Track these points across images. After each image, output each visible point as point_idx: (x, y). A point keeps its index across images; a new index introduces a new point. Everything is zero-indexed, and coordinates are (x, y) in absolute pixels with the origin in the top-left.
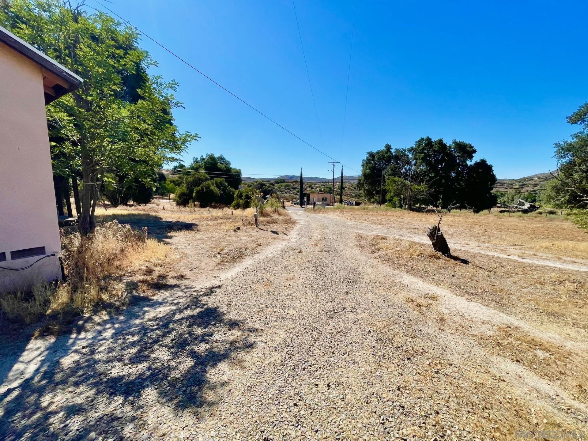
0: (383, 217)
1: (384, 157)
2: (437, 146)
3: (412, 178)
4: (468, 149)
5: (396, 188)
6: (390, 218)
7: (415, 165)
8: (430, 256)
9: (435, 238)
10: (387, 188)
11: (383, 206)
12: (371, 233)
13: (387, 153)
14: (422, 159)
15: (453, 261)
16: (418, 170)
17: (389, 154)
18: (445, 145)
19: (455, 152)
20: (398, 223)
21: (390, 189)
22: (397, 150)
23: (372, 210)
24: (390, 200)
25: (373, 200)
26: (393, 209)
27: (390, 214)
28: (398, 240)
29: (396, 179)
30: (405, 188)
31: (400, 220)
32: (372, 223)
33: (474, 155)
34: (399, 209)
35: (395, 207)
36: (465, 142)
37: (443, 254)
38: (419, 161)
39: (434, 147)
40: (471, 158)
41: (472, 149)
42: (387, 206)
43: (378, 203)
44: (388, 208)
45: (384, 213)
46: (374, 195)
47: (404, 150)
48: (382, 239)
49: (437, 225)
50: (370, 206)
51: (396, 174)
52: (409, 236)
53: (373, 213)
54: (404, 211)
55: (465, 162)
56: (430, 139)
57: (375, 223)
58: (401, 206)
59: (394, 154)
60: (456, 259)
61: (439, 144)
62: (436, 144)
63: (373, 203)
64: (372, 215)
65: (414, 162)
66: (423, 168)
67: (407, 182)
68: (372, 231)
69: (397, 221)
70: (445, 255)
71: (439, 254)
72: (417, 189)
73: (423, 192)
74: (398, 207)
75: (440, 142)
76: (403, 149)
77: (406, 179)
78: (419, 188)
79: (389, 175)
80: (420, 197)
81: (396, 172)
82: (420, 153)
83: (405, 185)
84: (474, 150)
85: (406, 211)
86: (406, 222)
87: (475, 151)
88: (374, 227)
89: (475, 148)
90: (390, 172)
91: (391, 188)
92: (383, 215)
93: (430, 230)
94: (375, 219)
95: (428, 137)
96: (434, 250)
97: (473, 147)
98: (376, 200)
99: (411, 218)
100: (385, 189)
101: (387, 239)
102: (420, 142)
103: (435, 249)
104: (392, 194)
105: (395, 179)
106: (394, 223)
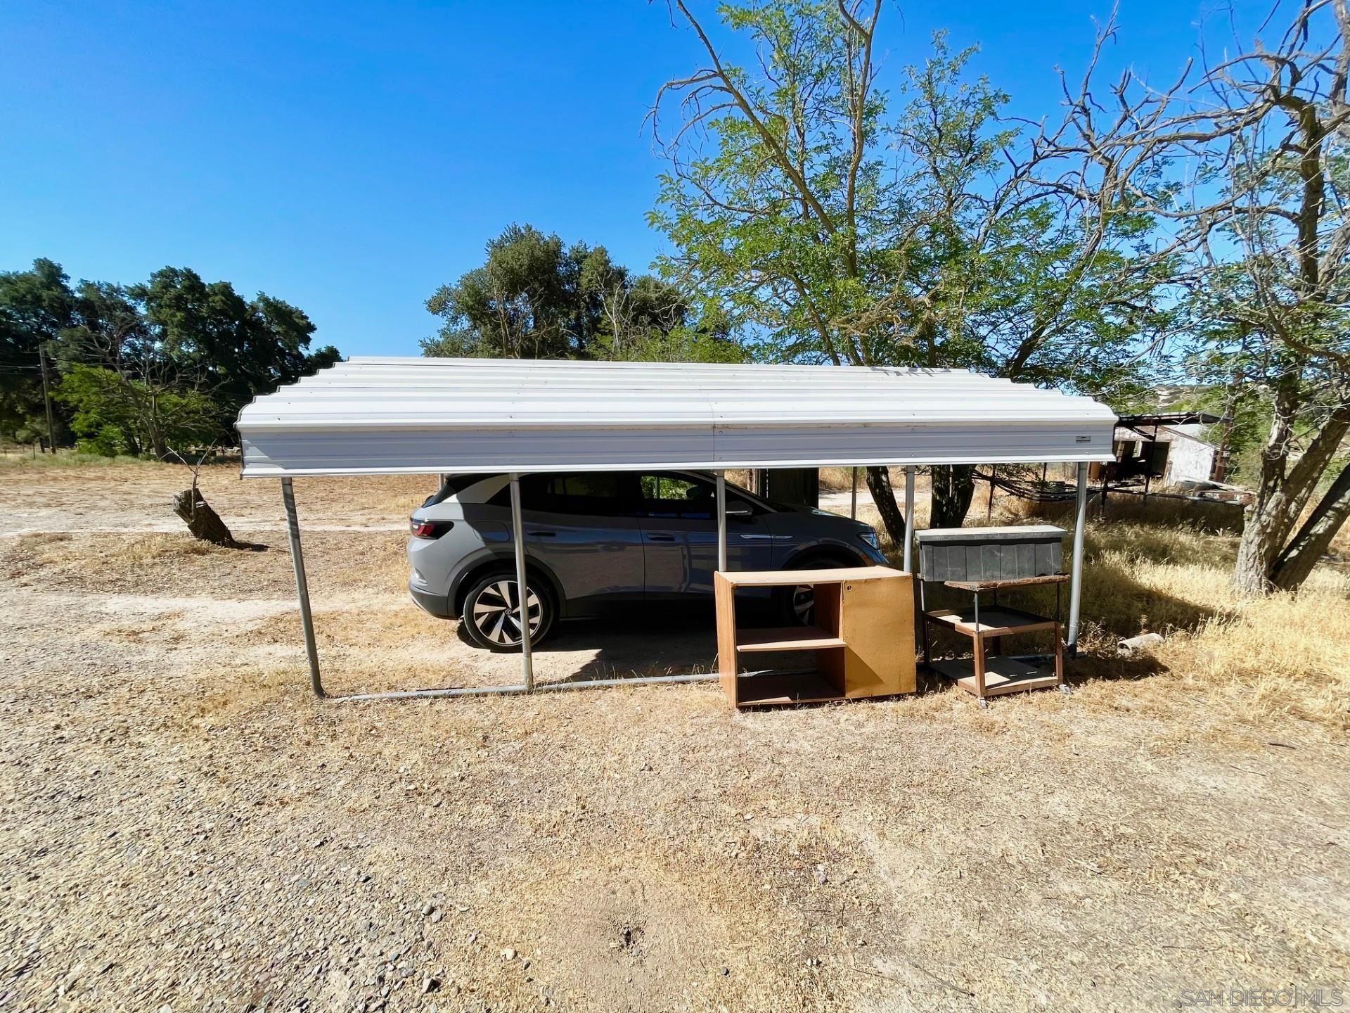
0: (65, 485)
1: (38, 299)
2: (217, 298)
3: (153, 374)
4: (297, 320)
5: (103, 399)
6: (92, 484)
7: (162, 336)
8: (186, 552)
9: (192, 514)
10: (73, 398)
11: (63, 453)
12: (11, 534)
13: (49, 289)
14: (180, 325)
15: (236, 551)
16: (174, 355)
17: (56, 292)
18: (239, 302)
19: (269, 323)
20: (116, 497)
21: (81, 401)
22: (88, 286)
23: (22, 466)
24: (89, 436)
25: (22, 434)
26: (106, 460)
27: (92, 475)
28: (106, 537)
29: (100, 371)
30: (138, 402)
31: (126, 487)
32: (18, 506)
33: (311, 335)
34: (129, 459)
35: (113, 454)
36: (288, 303)
37: (214, 543)
38: (173, 331)
39: (210, 299)
40: (307, 341)
41: (304, 322)
42: (80, 451)
43: (44, 444)
44: (86, 456)
45: (70, 472)
46: (22, 418)
47: (118, 290)
48: (51, 540)
49: (191, 488)
50: (10, 456)
51: (96, 360)
52: (147, 522)
53: (23, 477)
54: (146, 464)
55: (297, 349)
56: (196, 278)
57: (31, 505)
58: (134, 451)
59: (77, 295)
60: (241, 546)
61: (223, 294)
62: (216, 294)
63: (28, 442)
64: (17, 482)
65: (157, 330)
66: (189, 349)
67: (142, 385)
68: (20, 526)
69: (115, 492)
70: (219, 544)
71: (205, 544)
72: (176, 405)
73: (197, 412)
74: (125, 453)
75: (226, 290)
76: (109, 285)
77: (136, 376)
78: (184, 402)
79: (70, 359)
80: (190, 426)
81: (93, 352)
82: (169, 306)
83: (136, 394)
84: (309, 324)
85: (153, 462)
86: (146, 491)
87: (312, 328)
88: (26, 515)
89: (312, 320)
90: (74, 349)
91: (85, 399)
92: (66, 478)
93: (180, 500)
94: (31, 492)
95: (189, 271)
96: (195, 539)
97: (307, 318)
98: (38, 433)
99: (163, 481)
100: (65, 402)
101: (70, 539)
102: (168, 276)
103: (196, 535)
104: (94, 416)
105: (95, 372)
106: (103, 497)
